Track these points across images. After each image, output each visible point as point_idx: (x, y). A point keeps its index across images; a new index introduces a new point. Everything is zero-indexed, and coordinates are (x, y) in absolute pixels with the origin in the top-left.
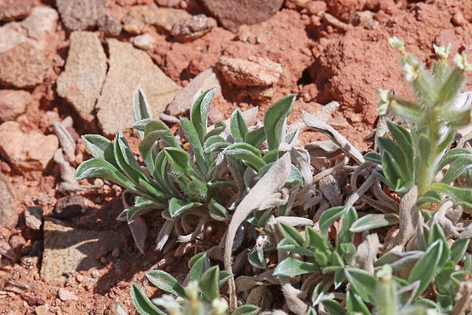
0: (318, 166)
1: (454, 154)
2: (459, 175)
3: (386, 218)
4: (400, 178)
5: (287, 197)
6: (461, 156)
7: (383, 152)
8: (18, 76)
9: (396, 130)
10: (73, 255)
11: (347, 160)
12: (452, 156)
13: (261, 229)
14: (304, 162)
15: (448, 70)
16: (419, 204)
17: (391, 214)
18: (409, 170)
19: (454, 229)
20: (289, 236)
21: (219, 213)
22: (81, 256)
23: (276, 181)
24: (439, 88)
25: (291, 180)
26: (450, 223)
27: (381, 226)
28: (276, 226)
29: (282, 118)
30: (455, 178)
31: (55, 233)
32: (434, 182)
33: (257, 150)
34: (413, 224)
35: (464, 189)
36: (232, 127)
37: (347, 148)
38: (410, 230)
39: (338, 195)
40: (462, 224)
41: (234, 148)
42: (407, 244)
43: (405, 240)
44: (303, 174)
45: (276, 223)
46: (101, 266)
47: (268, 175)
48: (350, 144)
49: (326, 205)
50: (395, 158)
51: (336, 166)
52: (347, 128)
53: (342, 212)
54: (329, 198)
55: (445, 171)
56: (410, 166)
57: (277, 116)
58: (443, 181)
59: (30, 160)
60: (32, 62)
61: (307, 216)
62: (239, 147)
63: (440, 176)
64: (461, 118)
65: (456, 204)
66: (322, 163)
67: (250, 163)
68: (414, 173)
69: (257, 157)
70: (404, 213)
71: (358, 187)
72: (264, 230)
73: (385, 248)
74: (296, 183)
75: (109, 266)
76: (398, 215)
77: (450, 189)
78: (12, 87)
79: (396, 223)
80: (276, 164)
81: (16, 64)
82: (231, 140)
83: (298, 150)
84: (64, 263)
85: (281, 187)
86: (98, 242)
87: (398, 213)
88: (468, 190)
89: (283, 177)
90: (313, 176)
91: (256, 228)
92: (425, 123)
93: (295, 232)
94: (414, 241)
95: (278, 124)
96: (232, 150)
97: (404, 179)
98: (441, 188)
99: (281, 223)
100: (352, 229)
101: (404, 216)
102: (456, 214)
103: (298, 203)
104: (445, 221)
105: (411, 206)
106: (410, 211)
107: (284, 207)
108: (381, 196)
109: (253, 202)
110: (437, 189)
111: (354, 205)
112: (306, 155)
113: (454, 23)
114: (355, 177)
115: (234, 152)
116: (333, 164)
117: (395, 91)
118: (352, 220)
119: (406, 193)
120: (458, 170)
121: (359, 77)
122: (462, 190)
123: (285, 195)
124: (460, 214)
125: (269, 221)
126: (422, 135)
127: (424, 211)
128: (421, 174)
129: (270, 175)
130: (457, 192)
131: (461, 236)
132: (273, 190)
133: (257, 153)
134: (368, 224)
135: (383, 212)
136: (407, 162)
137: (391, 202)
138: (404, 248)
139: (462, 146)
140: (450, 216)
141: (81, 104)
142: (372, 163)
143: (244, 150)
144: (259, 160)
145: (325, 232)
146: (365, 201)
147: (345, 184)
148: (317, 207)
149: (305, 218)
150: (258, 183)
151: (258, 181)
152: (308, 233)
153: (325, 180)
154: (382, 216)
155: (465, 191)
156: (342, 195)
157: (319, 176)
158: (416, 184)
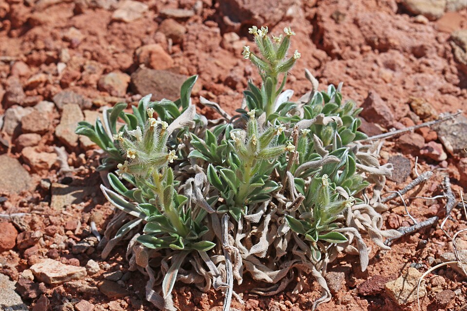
8: (33, 126)
10: (69, 198)
13: (181, 139)
22: (74, 198)
25: (196, 119)
31: (58, 188)
46: (85, 201)
59: (42, 162)
60: (41, 119)
74: (198, 121)
75: (90, 201)
78: (30, 132)
81: (32, 120)
84: (64, 202)
86: (83, 192)
99: (192, 135)
141: (70, 138)
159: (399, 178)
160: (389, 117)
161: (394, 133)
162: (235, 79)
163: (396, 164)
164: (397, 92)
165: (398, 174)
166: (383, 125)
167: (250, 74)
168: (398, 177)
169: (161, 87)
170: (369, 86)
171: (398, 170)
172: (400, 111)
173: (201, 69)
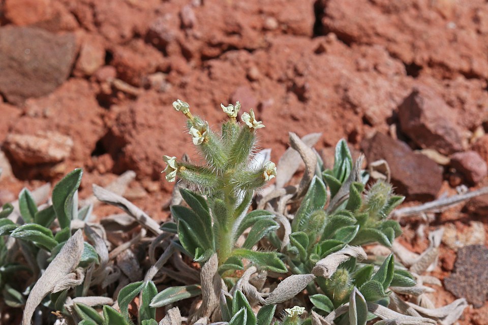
0: (114, 241)
1: (253, 217)
2: (261, 238)
3: (188, 290)
4: (199, 247)
5: (82, 277)
6: (261, 218)
7: (178, 221)
9: (189, 197)
11: (144, 232)
12: (252, 219)
13: (58, 312)
14: (98, 239)
15: (238, 130)
16: (220, 272)
17: (193, 285)
18: (207, 237)
19: (259, 295)
20: (87, 317)
21: (14, 299)
23: (69, 261)
24: (230, 149)
25: (86, 258)
26: (254, 289)
27: (182, 299)
28: (72, 308)
29: (70, 195)
30: (257, 241)
32: (235, 247)
33: (47, 230)
34: (216, 294)
35: (267, 253)
36: (21, 207)
37: (143, 219)
38: (213, 299)
39: (137, 270)
40: (268, 289)
41: (22, 230)
42: (212, 314)
43: (209, 311)
44: (97, 251)
45: (72, 304)
47: (61, 255)
48: (146, 216)
49: (125, 281)
50: (191, 226)
51: (133, 240)
52: (145, 198)
53: (140, 287)
54: (128, 274)
55: (246, 235)
56: (208, 234)
57: (65, 193)
58: (244, 246)
61: (106, 294)
62: (28, 228)
63: (242, 240)
64: (254, 179)
65: (259, 269)
66: (119, 237)
67: (42, 244)
68: (214, 241)
69: (48, 237)
70: (206, 283)
71: (157, 259)
72: (60, 313)
73: (190, 321)
74: (90, 261)
76: (200, 285)
77: (252, 253)
79: (199, 293)
80: (68, 244)
82: (21, 221)
83: (92, 226)
85: (75, 266)
87: (199, 283)
88: (271, 253)
89: (76, 256)
90: (109, 252)
91: (52, 312)
92: (219, 187)
93: (93, 313)
94: (218, 312)
95: (66, 201)
96: (21, 232)
97: (203, 248)
98: (243, 253)
99: (77, 305)
100: (152, 305)
101: (206, 286)
102: (260, 280)
103: (96, 282)
104: (249, 287)
105: (212, 276)
106: (212, 280)
107: (81, 287)
108: (182, 267)
109: (47, 284)
110: (238, 255)
111: (154, 279)
112: (101, 231)
113: (250, 79)
114: (153, 249)
115: (22, 234)
116: (130, 238)
117: (188, 156)
118: (152, 295)
119: (206, 262)
120: (259, 233)
121: (154, 144)
122: (265, 254)
123: (80, 275)
124: (265, 279)
125: (66, 303)
126: (216, 200)
127: (228, 278)
128: (221, 241)
129: (62, 255)
130: (260, 257)
131: (266, 302)
132: (67, 271)
133: (47, 234)
134: (170, 297)
135: (186, 283)
136: (205, 230)
137: (192, 273)
138: (209, 320)
139: (262, 208)
140: (254, 282)
142: (168, 233)
143: (33, 231)
144: (50, 240)
145: (125, 310)
146: (165, 273)
147: (144, 257)
148: (116, 284)
149: (104, 296)
150: (50, 265)
151: (51, 262)
152: (106, 313)
153: (123, 255)
154: (183, 288)
155: (268, 254)
156: (142, 269)
157: (115, 252)
158: (217, 251)
159: (479, 294)
160: (454, 136)
161: (464, 197)
162: (164, 36)
163: (471, 265)
164: (466, 45)
165: (476, 288)
166: (442, 151)
167: (191, 26)
168: (475, 294)
169: (28, 68)
170: (413, 32)
171: (476, 278)
172: (474, 109)
173: (101, 17)
